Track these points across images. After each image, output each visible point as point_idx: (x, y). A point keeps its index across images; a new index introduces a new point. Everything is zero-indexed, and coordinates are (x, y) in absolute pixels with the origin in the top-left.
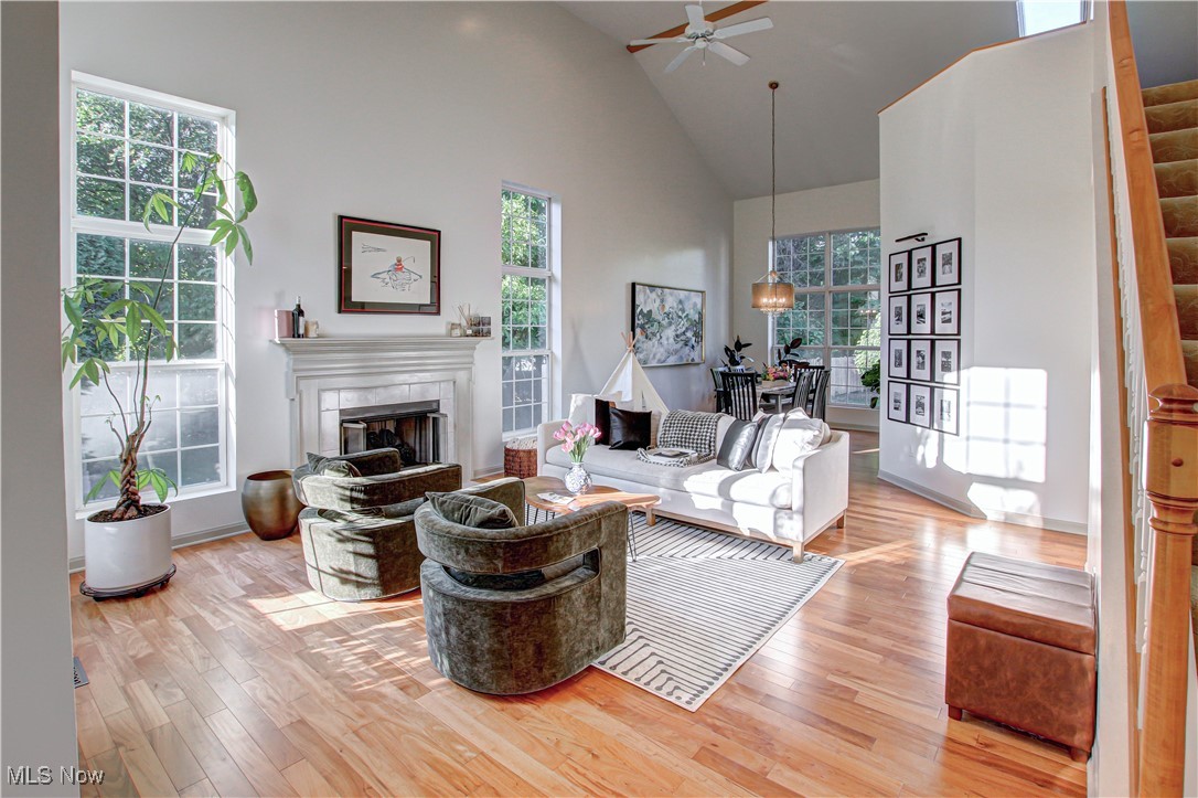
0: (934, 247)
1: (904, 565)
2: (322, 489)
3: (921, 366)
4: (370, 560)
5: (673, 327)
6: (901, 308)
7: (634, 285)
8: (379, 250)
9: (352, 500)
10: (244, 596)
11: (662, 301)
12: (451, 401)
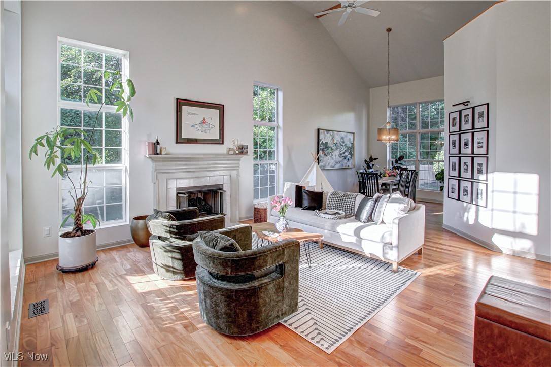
0: (473, 108)
1: (454, 277)
2: (157, 226)
3: (466, 170)
4: (179, 261)
5: (338, 150)
6: (455, 140)
7: (318, 130)
8: (195, 114)
9: (171, 232)
10: (125, 274)
11: (333, 137)
12: (229, 184)
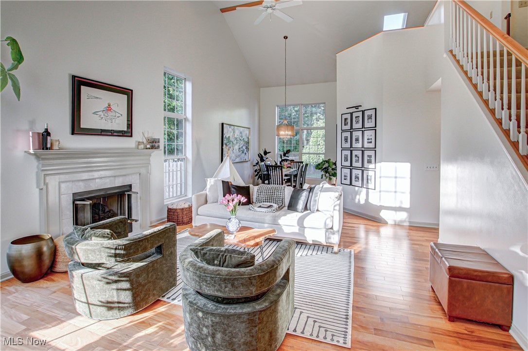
0: (363, 112)
2: (94, 251)
3: (357, 161)
4: (127, 292)
5: (238, 144)
6: (347, 137)
7: (223, 124)
8: (97, 98)
9: (116, 255)
11: (234, 132)
12: (138, 184)
